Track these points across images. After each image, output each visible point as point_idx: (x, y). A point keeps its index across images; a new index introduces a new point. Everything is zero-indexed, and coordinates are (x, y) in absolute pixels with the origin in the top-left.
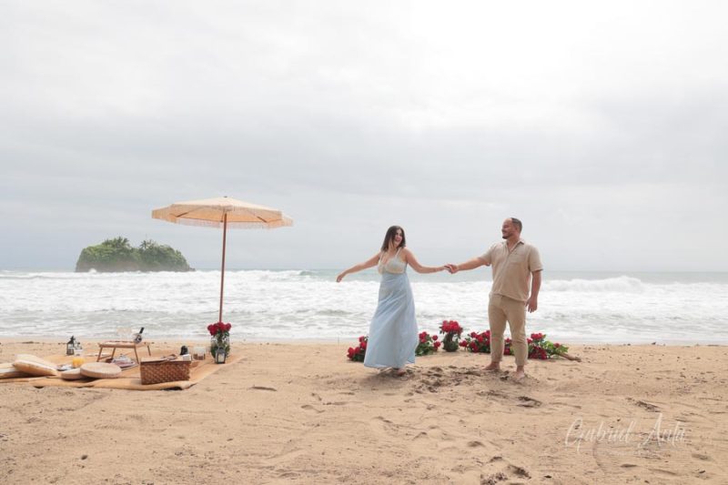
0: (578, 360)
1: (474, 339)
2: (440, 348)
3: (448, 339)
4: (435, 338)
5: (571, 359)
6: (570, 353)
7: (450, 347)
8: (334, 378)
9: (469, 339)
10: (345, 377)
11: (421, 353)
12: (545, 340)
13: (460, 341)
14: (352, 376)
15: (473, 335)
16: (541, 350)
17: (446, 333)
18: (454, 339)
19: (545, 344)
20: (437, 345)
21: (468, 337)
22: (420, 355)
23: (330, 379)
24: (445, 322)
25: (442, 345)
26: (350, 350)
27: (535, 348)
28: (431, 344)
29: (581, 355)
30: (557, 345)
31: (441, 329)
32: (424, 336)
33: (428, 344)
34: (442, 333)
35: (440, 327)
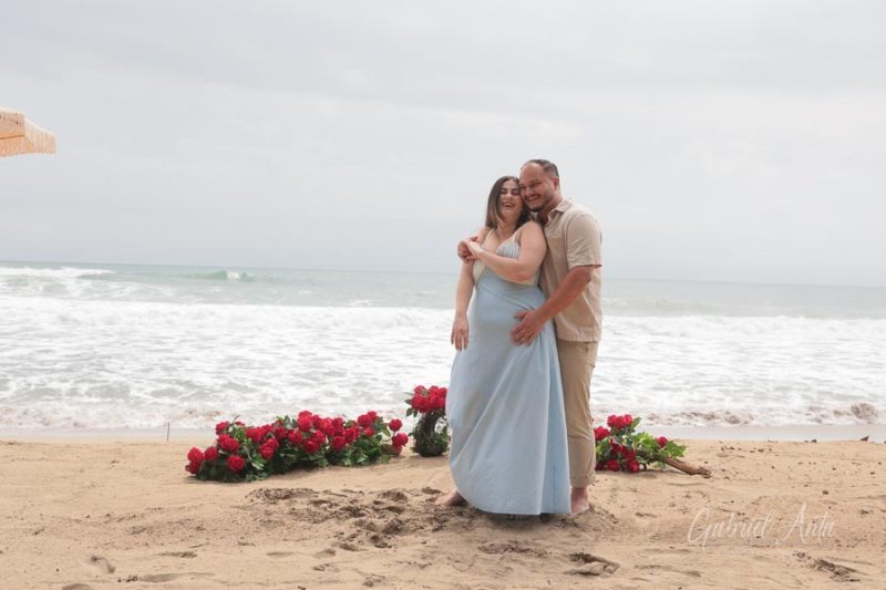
0: (704, 473)
2: (407, 449)
3: (425, 428)
4: (396, 425)
5: (690, 472)
6: (689, 458)
7: (430, 446)
8: (149, 521)
10: (176, 517)
11: (361, 460)
12: (638, 430)
14: (192, 514)
16: (627, 452)
17: (420, 416)
18: (438, 428)
19: (636, 439)
20: (400, 441)
22: (360, 465)
23: (139, 523)
24: (419, 390)
25: (411, 442)
26: (194, 455)
27: (615, 446)
28: (386, 438)
29: (713, 463)
30: (663, 442)
31: (410, 406)
32: (370, 420)
33: (379, 438)
34: (412, 416)
35: (408, 402)
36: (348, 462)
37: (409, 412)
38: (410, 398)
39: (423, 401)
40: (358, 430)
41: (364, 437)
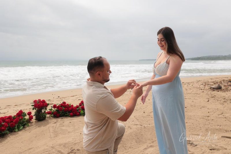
1: (56, 109)
2: (34, 120)
3: (39, 112)
4: (29, 114)
9: (52, 109)
11: (21, 128)
13: (47, 111)
15: (55, 106)
17: (37, 109)
18: (43, 111)
20: (31, 118)
21: (51, 108)
22: (21, 130)
24: (35, 101)
25: (34, 117)
28: (27, 117)
31: (34, 107)
32: (21, 114)
33: (25, 119)
34: (35, 110)
35: (32, 106)
36: (17, 130)
37: (33, 109)
38: (33, 104)
39: (39, 105)
40: (18, 119)
41: (20, 120)
